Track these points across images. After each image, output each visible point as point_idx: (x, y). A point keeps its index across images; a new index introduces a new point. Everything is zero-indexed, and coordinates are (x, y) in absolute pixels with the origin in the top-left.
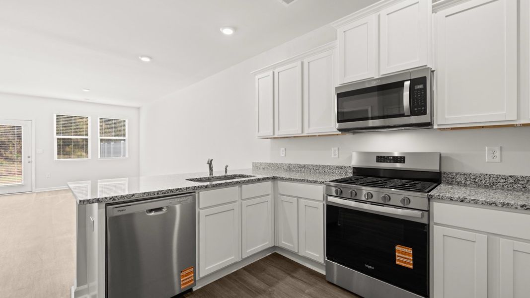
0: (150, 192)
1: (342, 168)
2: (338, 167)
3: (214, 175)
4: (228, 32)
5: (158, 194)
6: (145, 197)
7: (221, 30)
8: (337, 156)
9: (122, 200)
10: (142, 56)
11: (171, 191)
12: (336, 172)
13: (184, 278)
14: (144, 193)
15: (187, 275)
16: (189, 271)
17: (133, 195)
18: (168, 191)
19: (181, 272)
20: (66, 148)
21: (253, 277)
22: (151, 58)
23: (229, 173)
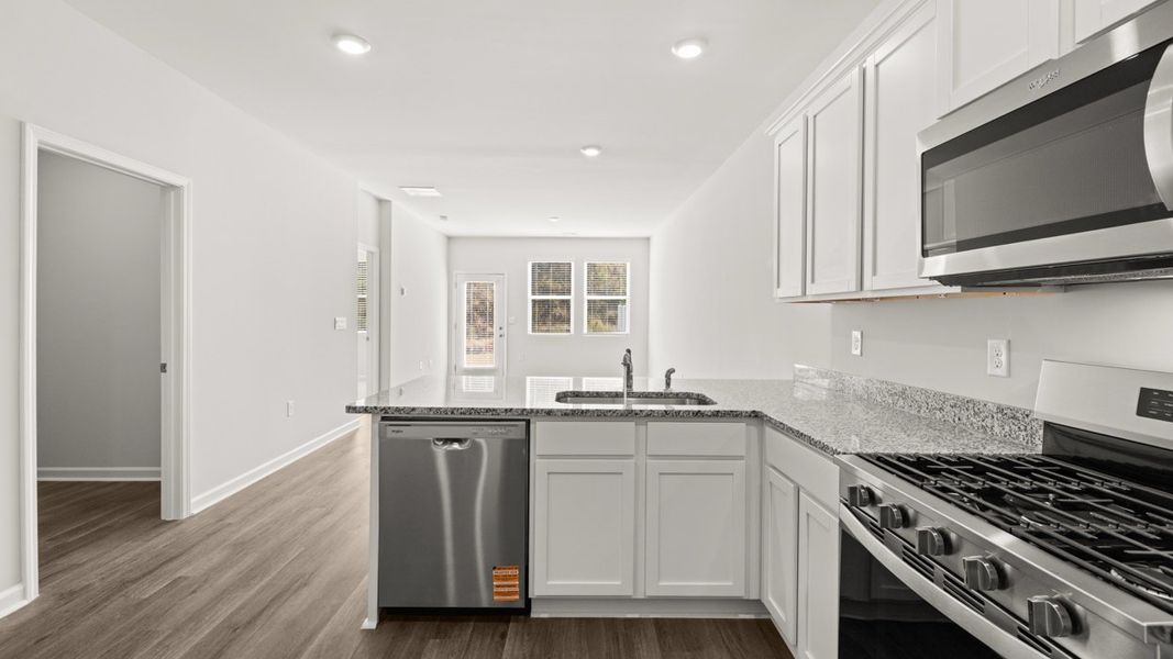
0: (439, 409)
1: (1014, 417)
2: (1000, 410)
3: (636, 388)
4: (689, 52)
5: (452, 413)
6: (432, 415)
7: (673, 50)
8: (1002, 371)
9: (396, 414)
10: (584, 148)
11: (477, 411)
12: (997, 429)
13: (500, 583)
14: (430, 409)
15: (506, 578)
16: (510, 572)
17: (414, 409)
18: (470, 411)
19: (494, 568)
20: (549, 315)
21: (658, 650)
22: (597, 147)
23: (675, 388)
